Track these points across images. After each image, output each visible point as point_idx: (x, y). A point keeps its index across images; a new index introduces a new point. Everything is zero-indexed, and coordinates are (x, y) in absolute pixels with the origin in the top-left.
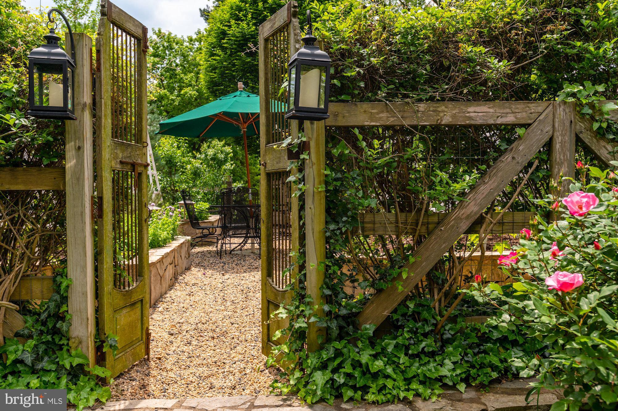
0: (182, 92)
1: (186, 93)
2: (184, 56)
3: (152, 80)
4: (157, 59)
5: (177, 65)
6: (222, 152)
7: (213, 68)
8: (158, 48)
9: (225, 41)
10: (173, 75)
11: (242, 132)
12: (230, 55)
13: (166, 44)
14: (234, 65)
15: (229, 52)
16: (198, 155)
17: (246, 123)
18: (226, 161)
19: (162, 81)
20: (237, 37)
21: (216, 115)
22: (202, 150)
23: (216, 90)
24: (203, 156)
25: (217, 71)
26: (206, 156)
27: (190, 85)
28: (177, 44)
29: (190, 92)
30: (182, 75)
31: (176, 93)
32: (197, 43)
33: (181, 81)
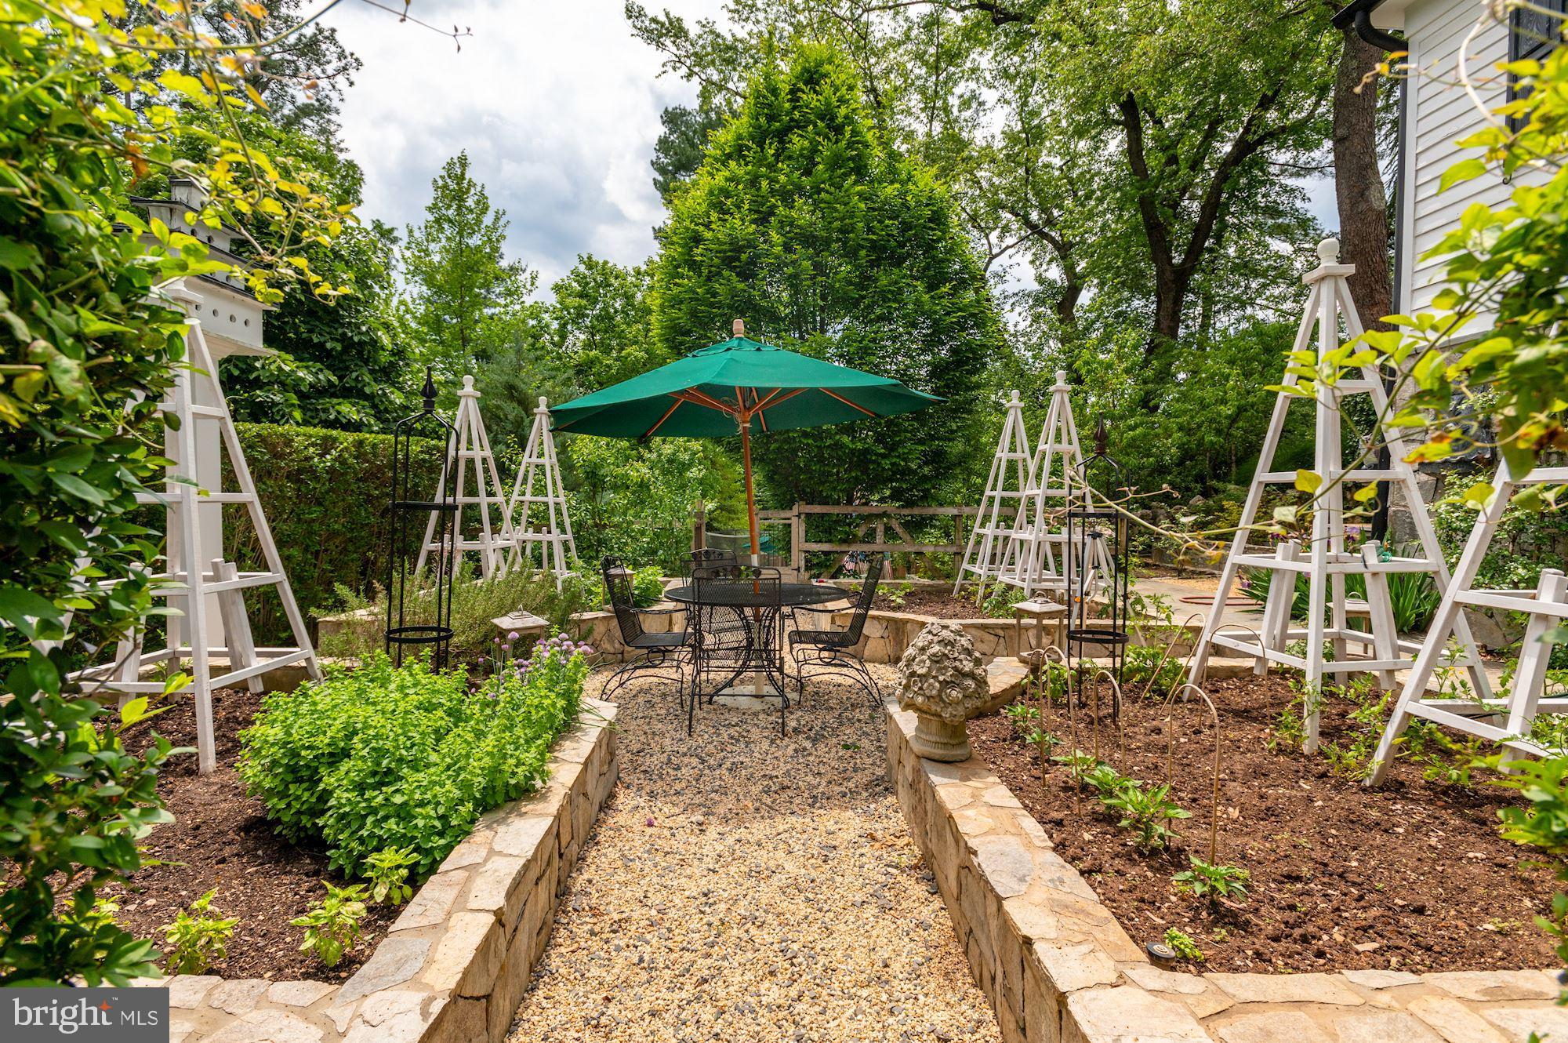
0: (624, 353)
1: (629, 354)
2: (628, 298)
3: (577, 332)
4: (584, 302)
5: (616, 311)
6: (686, 450)
7: (676, 302)
8: (587, 284)
9: (699, 251)
10: (611, 329)
11: (740, 430)
12: (709, 279)
13: (599, 279)
14: (714, 295)
15: (705, 272)
16: (647, 455)
17: (749, 409)
18: (690, 465)
19: (593, 335)
20: (722, 244)
21: (684, 392)
22: (653, 445)
23: (681, 344)
24: (654, 456)
25: (683, 307)
26: (660, 455)
27: (636, 343)
28: (617, 278)
29: (634, 352)
30: (624, 327)
31: (614, 354)
32: (647, 278)
33: (621, 335)
